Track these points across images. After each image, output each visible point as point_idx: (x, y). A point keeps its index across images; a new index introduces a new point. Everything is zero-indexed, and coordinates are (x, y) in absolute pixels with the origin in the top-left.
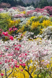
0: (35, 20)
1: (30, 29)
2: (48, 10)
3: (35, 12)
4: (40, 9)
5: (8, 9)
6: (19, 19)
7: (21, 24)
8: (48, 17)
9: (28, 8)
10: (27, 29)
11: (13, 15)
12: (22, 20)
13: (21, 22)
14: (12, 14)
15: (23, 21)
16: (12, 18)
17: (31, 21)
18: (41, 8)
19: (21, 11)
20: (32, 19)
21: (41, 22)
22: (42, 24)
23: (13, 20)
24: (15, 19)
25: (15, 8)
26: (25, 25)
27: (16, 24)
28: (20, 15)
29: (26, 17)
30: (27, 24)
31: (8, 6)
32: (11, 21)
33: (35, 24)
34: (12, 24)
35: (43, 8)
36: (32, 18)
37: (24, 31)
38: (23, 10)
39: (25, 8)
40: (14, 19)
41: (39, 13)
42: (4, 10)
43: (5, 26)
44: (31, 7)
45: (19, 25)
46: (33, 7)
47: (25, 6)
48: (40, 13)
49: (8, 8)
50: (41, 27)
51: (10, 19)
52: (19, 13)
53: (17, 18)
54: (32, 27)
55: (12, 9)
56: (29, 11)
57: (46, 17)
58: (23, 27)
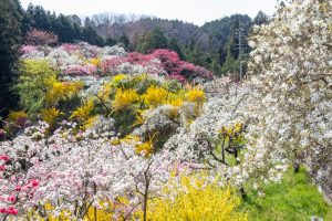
0: (126, 87)
1: (108, 111)
2: (163, 60)
3: (127, 64)
4: (140, 56)
5: (49, 48)
6: (78, 78)
7: (83, 94)
8: (162, 80)
9: (107, 49)
10: (100, 108)
11: (62, 68)
12: (88, 83)
13: (86, 87)
14: (59, 65)
15: (88, 87)
16: (60, 76)
17: (112, 86)
18: (146, 53)
19: (86, 56)
20: (117, 82)
21: (142, 92)
22: (142, 97)
23: (62, 81)
24: (68, 78)
25: (71, 46)
26: (96, 98)
27: (70, 95)
28: (84, 69)
29: (100, 75)
30: (100, 95)
31: (51, 41)
32: (57, 85)
33: (124, 96)
34: (58, 93)
35: (151, 53)
36: (116, 78)
37: (93, 113)
38: (95, 55)
39: (99, 49)
40: (66, 78)
41: (138, 67)
42: (39, 49)
43: (36, 97)
44: (116, 47)
45: (79, 96)
46: (121, 49)
47: (101, 44)
48: (141, 67)
49: (50, 45)
50: (141, 105)
51: (53, 78)
52: (80, 61)
53: (73, 75)
54: (115, 104)
55: (61, 50)
56: (110, 57)
57: (155, 77)
58: (90, 102)
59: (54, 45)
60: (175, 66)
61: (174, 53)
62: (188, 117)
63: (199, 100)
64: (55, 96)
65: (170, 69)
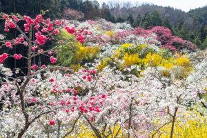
0: (131, 52)
2: (160, 35)
3: (132, 36)
4: (143, 30)
5: (78, 22)
6: (97, 44)
7: (100, 56)
8: (157, 49)
9: (119, 25)
12: (104, 48)
13: (103, 51)
17: (121, 51)
18: (146, 29)
19: (103, 29)
20: (125, 48)
21: (143, 56)
22: (143, 60)
23: (86, 46)
24: (91, 44)
25: (93, 22)
26: (109, 59)
27: (91, 55)
29: (113, 43)
30: (112, 57)
31: (80, 17)
32: (82, 48)
33: (130, 59)
34: (82, 54)
35: (151, 28)
36: (123, 46)
38: (109, 28)
39: (112, 25)
40: (88, 44)
41: (141, 39)
42: (71, 23)
43: (67, 56)
44: (125, 24)
45: (97, 56)
46: (129, 25)
47: (114, 22)
48: (143, 38)
49: (78, 20)
50: (142, 66)
52: (99, 32)
53: (94, 42)
55: (86, 24)
56: (121, 31)
57: (153, 47)
58: (105, 62)
59: (81, 20)
60: (168, 39)
61: (168, 30)
62: (176, 77)
63: (186, 65)
64: (80, 56)
65: (164, 42)
